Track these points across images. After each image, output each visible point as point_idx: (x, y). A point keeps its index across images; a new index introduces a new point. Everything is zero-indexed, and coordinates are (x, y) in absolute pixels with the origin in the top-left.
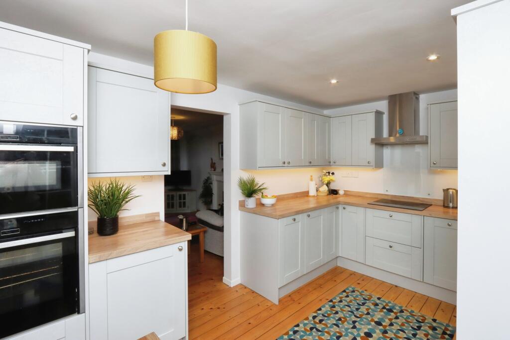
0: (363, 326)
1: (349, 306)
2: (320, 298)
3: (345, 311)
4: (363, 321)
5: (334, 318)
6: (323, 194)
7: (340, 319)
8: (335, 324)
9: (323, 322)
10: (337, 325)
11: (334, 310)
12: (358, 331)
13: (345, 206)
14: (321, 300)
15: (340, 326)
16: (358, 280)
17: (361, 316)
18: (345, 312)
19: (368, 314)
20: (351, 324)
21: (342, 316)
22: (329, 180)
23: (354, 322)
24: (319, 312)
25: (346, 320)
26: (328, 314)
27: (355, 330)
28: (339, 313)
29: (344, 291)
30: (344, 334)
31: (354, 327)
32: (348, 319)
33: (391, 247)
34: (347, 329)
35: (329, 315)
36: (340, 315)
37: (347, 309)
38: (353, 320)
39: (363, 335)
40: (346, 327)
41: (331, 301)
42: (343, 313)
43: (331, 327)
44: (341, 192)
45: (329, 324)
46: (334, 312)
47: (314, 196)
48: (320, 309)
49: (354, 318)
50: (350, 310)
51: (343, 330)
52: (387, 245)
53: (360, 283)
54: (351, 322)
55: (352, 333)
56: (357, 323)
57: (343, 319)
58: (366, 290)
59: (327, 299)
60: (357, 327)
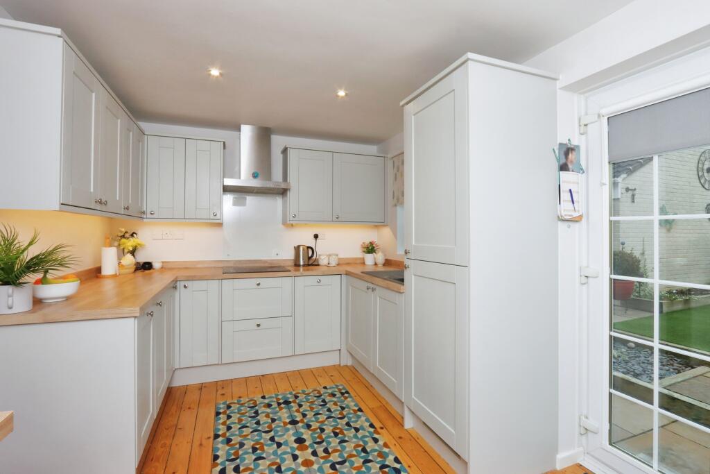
0: (285, 437)
1: (245, 427)
2: (196, 443)
3: (248, 435)
4: (277, 432)
5: (247, 453)
6: (127, 271)
7: (254, 449)
8: (255, 460)
9: (242, 468)
10: (260, 458)
11: (236, 444)
12: (288, 446)
13: (187, 284)
14: (201, 445)
15: (264, 455)
16: (217, 391)
17: (270, 426)
18: (249, 437)
19: (273, 420)
20: (272, 445)
21: (252, 443)
22: (134, 244)
23: (272, 439)
24: (219, 461)
25: (262, 445)
26: (234, 454)
27: (283, 447)
28: (245, 442)
29: (218, 414)
30: (278, 461)
31: (279, 445)
32: (262, 441)
33: (258, 325)
34: (275, 453)
35: (236, 453)
36: (249, 444)
37: (246, 431)
38: (268, 438)
39: (295, 445)
40: (271, 451)
41: (216, 436)
42: (249, 439)
43: (257, 466)
44: (157, 265)
45: (251, 464)
46: (237, 446)
47: (115, 276)
48: (216, 457)
49: (268, 436)
50: (251, 430)
51: (272, 457)
52: (253, 324)
53: (223, 392)
54: (269, 442)
55: (285, 453)
56: (276, 439)
57: (257, 446)
58: (240, 397)
59: (209, 438)
60: (282, 442)
